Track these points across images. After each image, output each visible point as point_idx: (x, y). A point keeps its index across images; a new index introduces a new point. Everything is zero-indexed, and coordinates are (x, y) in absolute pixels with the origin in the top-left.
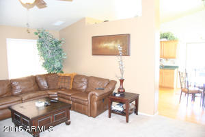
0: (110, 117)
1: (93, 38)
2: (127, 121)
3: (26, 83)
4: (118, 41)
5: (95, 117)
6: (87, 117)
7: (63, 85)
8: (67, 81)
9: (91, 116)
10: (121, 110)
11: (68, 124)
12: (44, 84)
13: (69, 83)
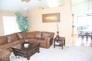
0: (54, 48)
1: (43, 15)
2: (63, 49)
3: (13, 36)
4: (55, 16)
5: (48, 48)
6: (45, 49)
7: (30, 36)
8: (32, 34)
9: (46, 48)
10: (59, 44)
13: (33, 35)
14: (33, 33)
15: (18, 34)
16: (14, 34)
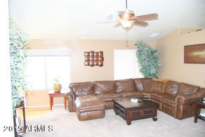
0: (195, 122)
1: (185, 47)
3: (126, 84)
5: (180, 119)
7: (156, 88)
8: (159, 85)
11: (155, 120)
12: (140, 86)
13: (162, 87)
14: (162, 83)
15: (136, 82)
16: (128, 80)
